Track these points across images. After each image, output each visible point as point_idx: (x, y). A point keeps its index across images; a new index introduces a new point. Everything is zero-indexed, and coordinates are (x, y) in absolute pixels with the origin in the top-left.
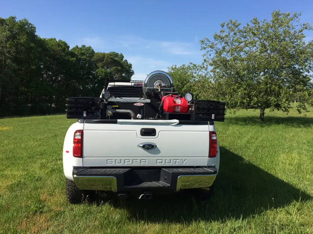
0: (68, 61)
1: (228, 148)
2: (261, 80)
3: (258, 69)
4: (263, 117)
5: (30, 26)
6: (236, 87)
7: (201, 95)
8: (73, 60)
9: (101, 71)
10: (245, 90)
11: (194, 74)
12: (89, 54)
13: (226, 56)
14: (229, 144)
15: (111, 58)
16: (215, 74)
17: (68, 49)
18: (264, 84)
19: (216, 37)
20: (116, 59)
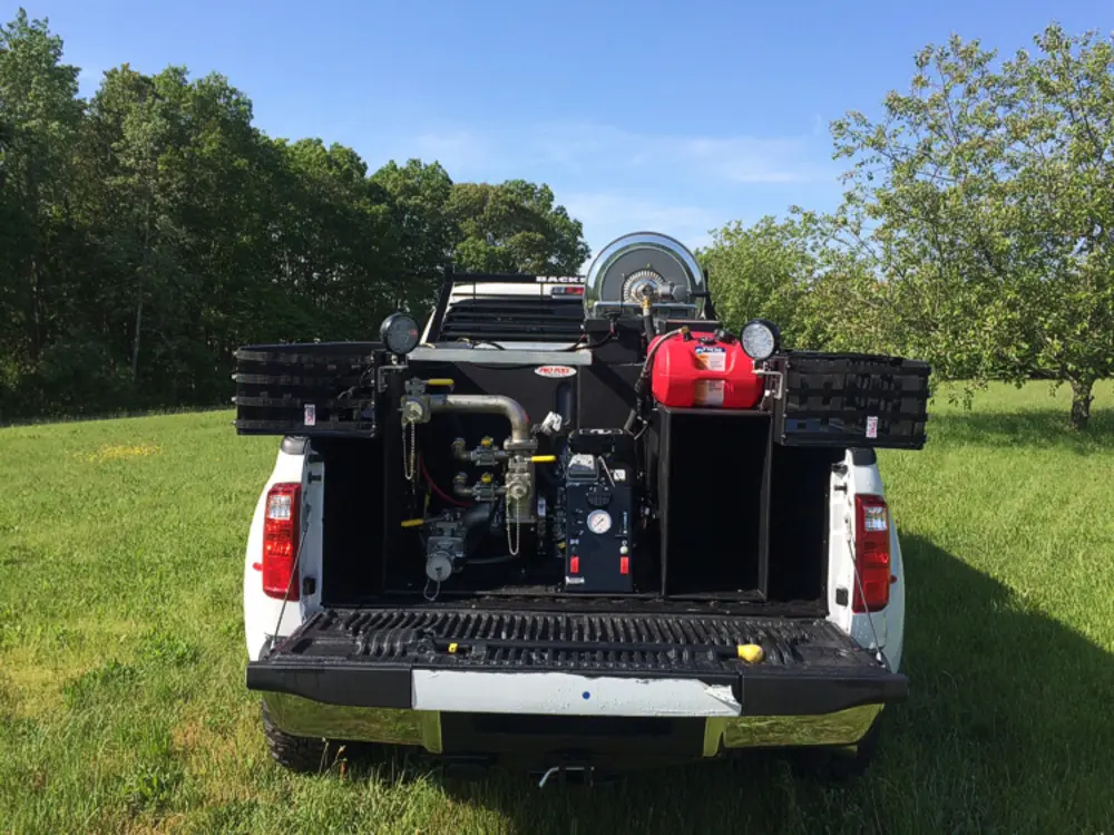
0: (362, 215)
1: (941, 543)
2: (1079, 268)
3: (1064, 227)
4: (1084, 414)
5: (234, 97)
6: (974, 298)
7: (833, 329)
8: (378, 210)
9: (473, 248)
10: (1014, 310)
11: (809, 252)
12: (434, 190)
13: (935, 180)
14: (947, 525)
15: (507, 203)
16: (887, 250)
17: (363, 174)
18: (1092, 284)
19: (894, 106)
20: (527, 204)
